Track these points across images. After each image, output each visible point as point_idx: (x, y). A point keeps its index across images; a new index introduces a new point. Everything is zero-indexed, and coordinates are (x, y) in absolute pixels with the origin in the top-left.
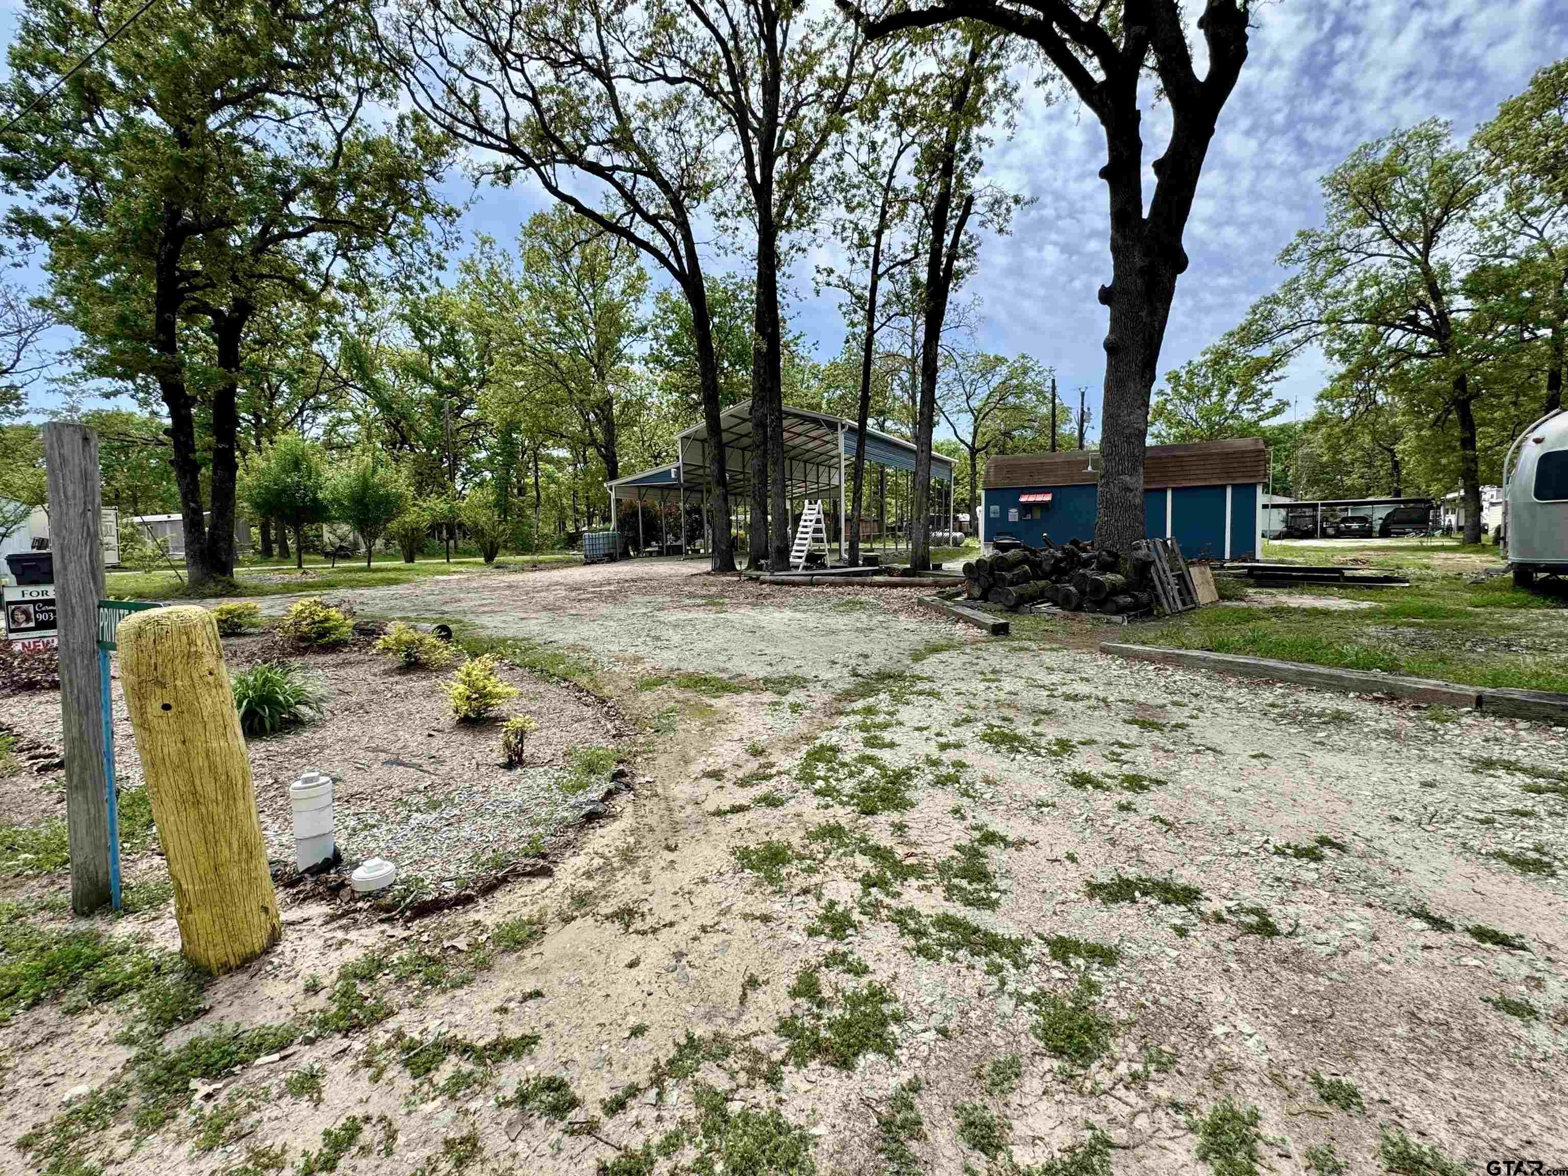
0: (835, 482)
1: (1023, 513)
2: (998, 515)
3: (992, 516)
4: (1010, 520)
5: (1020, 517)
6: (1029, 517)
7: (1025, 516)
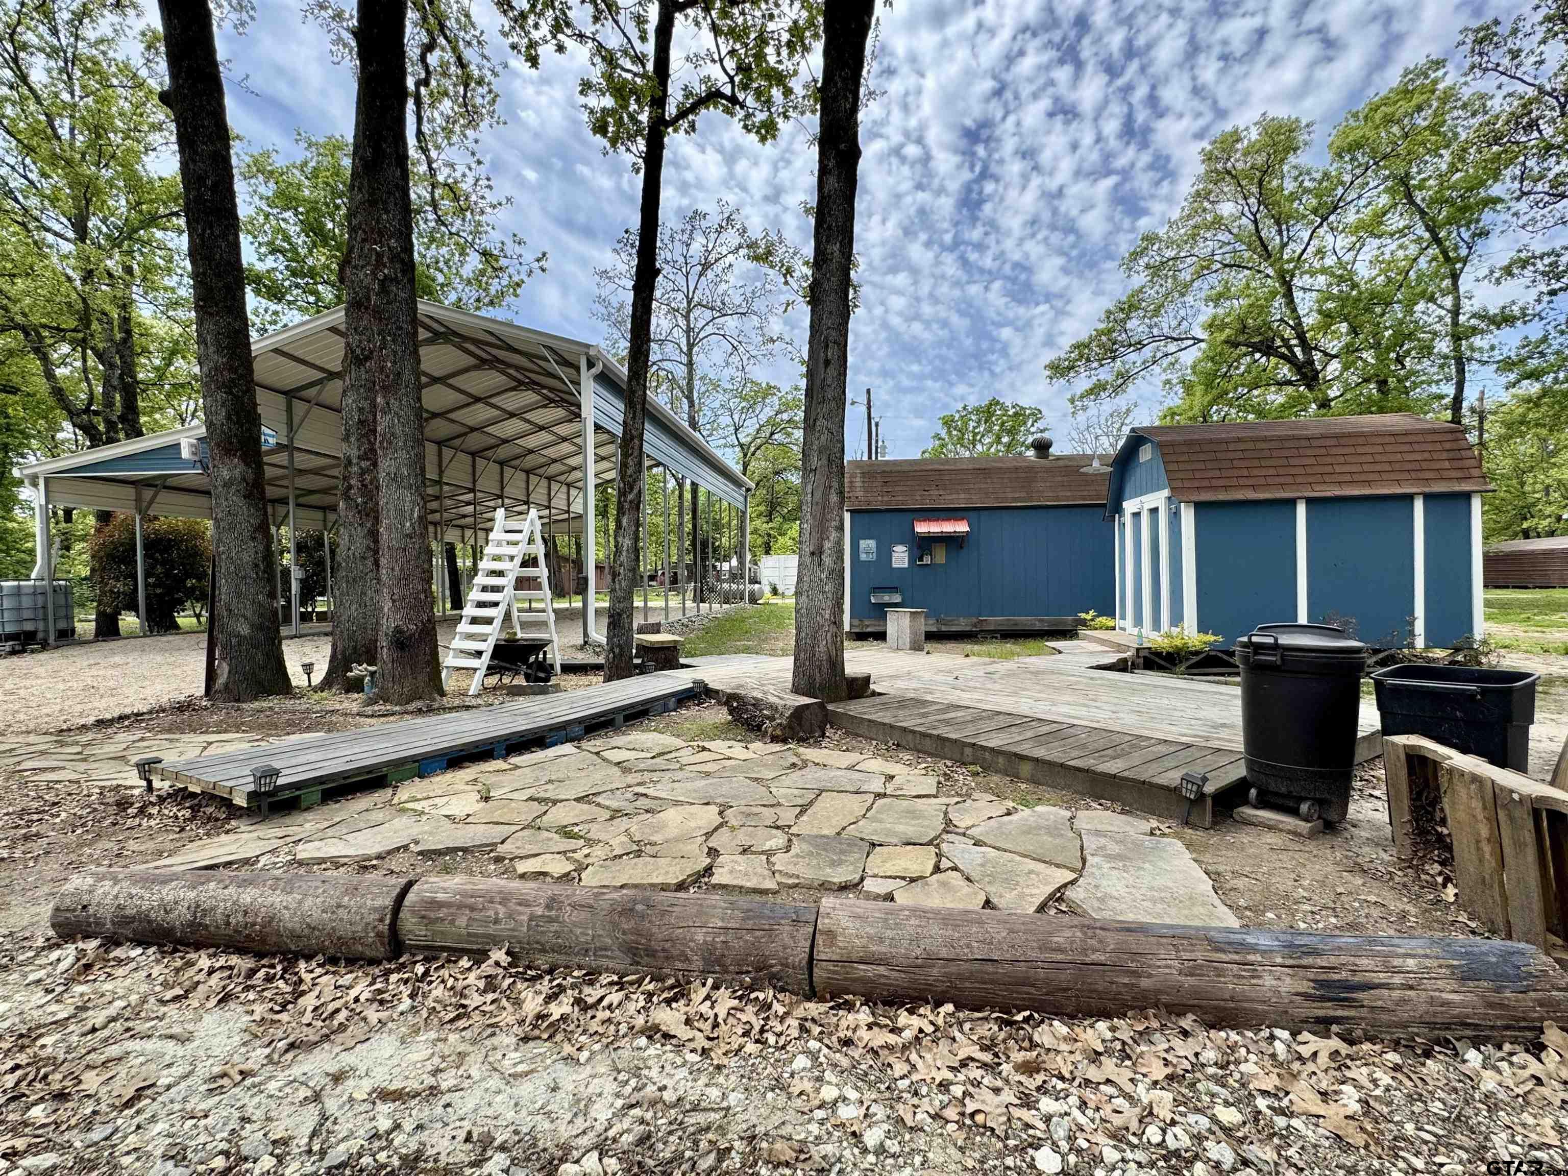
0: (577, 508)
1: (917, 553)
2: (873, 557)
3: (863, 557)
4: (894, 565)
5: (912, 561)
6: (927, 560)
7: (921, 559)
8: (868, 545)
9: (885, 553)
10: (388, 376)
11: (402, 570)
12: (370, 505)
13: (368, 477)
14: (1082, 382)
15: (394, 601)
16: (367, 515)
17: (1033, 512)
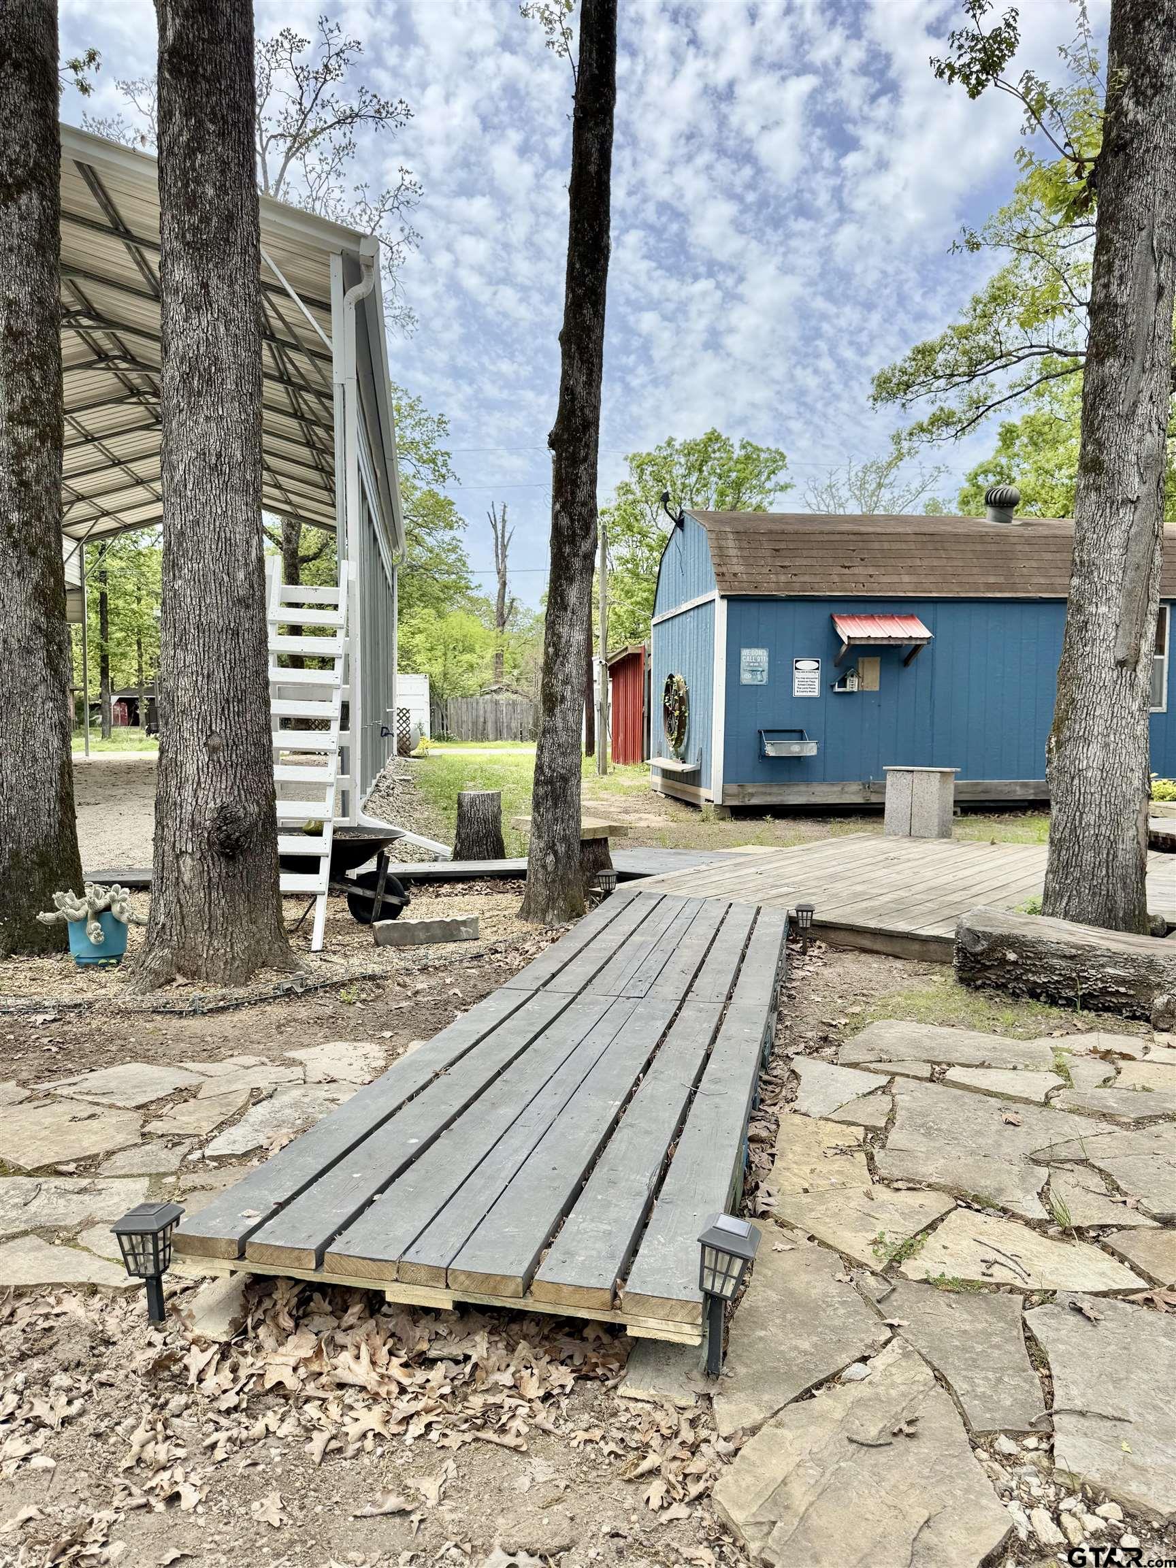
1: (834, 673)
2: (762, 678)
3: (746, 678)
4: (797, 693)
5: (826, 686)
6: (853, 685)
7: (843, 683)
8: (755, 658)
9: (782, 672)
10: (205, 220)
11: (232, 679)
12: (37, 529)
13: (31, 466)
14: (922, 408)
15: (213, 750)
16: (33, 553)
17: (1017, 609)
